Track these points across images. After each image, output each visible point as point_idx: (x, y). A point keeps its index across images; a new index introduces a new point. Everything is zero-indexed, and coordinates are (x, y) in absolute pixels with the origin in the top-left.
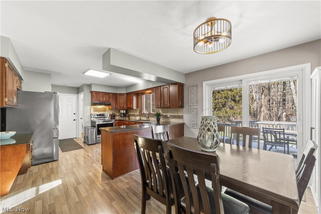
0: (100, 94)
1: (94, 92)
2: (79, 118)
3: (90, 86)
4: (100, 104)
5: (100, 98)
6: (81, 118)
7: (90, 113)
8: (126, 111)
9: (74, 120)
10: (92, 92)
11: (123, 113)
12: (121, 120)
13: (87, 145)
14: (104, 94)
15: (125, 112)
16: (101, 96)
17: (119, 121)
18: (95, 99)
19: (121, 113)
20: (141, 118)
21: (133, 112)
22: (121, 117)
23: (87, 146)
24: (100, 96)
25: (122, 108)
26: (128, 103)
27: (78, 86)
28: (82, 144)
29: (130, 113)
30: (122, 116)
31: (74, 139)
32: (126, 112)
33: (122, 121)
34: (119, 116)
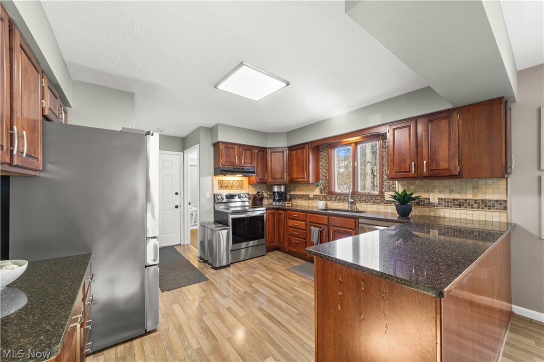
0: (234, 148)
1: (223, 143)
2: (186, 203)
3: (212, 131)
4: (233, 172)
5: (235, 159)
6: (190, 204)
7: (211, 193)
8: (286, 188)
9: (177, 207)
10: (216, 145)
11: (278, 192)
12: (278, 209)
13: (212, 268)
14: (241, 149)
15: (283, 190)
16: (236, 153)
17: (273, 211)
18: (225, 160)
19: (274, 192)
20: (329, 203)
21: (301, 190)
22: (274, 200)
23: (212, 271)
24: (234, 154)
25: (278, 180)
26: (295, 169)
27: (182, 133)
28: (197, 262)
29: (293, 193)
30: (277, 198)
31: (175, 247)
32: (285, 190)
33: (280, 212)
34: (268, 198)
